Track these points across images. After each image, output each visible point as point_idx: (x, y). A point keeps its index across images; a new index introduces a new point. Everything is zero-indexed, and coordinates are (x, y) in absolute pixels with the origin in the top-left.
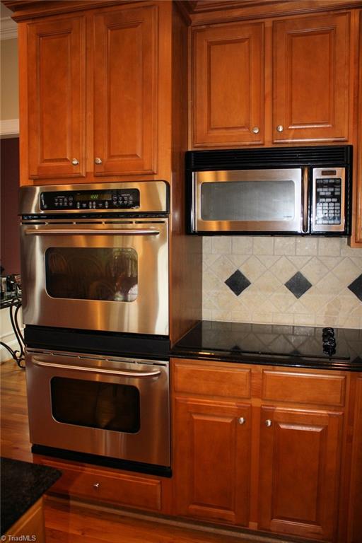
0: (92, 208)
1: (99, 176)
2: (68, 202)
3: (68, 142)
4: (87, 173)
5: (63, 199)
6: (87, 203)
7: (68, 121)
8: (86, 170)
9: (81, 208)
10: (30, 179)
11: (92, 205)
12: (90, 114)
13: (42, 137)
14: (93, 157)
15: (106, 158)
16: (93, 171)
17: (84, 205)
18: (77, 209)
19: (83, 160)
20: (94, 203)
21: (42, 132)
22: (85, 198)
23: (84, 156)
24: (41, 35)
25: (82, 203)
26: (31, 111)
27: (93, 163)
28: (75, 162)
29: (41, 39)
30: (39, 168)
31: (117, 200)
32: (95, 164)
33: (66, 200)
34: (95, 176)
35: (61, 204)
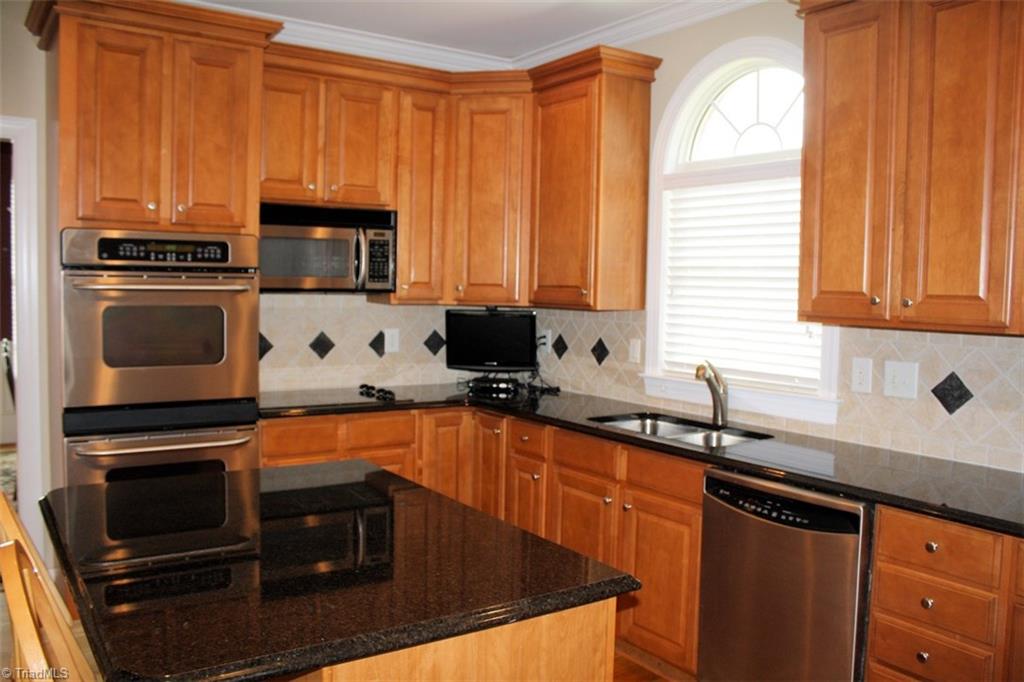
0: (171, 260)
1: (179, 224)
2: (138, 252)
4: (161, 219)
5: (132, 247)
6: (165, 253)
9: (157, 259)
10: (78, 219)
11: (171, 257)
16: (169, 217)
17: (161, 256)
18: (151, 260)
20: (174, 255)
21: (101, 162)
22: (160, 248)
24: (100, 43)
25: (157, 253)
26: (82, 133)
27: (169, 209)
28: (152, 207)
29: (101, 48)
31: (203, 253)
33: (135, 249)
34: (172, 224)
35: (129, 254)
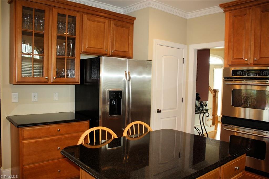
1: (255, 65)
2: (243, 73)
3: (244, 52)
4: (250, 63)
5: (241, 72)
7: (244, 45)
8: (250, 62)
9: (248, 75)
10: (228, 65)
11: (252, 75)
12: (252, 42)
13: (233, 51)
14: (253, 58)
15: (258, 58)
16: (253, 62)
18: (246, 76)
19: (249, 59)
21: (234, 48)
23: (249, 57)
24: (234, 16)
26: (229, 42)
27: (253, 60)
28: (246, 59)
29: (234, 17)
30: (232, 62)
31: (262, 73)
32: (254, 60)
33: (242, 73)
34: (254, 64)
35: (240, 74)
